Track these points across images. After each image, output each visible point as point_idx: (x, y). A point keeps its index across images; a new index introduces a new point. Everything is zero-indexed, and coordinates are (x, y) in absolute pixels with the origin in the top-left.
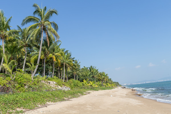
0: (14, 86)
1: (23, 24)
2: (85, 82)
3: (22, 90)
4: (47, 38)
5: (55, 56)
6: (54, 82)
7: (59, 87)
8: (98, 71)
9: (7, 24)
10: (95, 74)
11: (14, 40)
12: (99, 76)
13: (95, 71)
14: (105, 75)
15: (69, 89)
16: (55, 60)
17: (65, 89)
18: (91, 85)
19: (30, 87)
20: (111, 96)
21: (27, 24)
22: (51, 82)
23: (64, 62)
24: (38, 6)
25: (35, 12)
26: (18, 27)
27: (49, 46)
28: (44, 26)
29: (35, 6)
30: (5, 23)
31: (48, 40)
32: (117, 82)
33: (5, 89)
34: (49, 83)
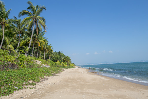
0: (18, 63)
1: (19, 16)
2: (59, 62)
3: (24, 66)
4: (37, 28)
5: (40, 42)
6: (40, 61)
7: (44, 65)
8: (65, 55)
9: (7, 14)
10: (63, 57)
11: (11, 27)
12: (65, 58)
13: (62, 55)
14: (69, 58)
15: (50, 67)
16: (40, 45)
17: (47, 66)
18: (63, 65)
19: (27, 64)
20: (83, 73)
21: (22, 16)
22: (38, 61)
23: (45, 47)
24: (32, 3)
25: (29, 8)
26: (15, 17)
27: (37, 34)
28: (36, 19)
29: (29, 3)
30: (6, 13)
31: (37, 30)
32: (73, 63)
33: (13, 65)
34: (37, 61)
